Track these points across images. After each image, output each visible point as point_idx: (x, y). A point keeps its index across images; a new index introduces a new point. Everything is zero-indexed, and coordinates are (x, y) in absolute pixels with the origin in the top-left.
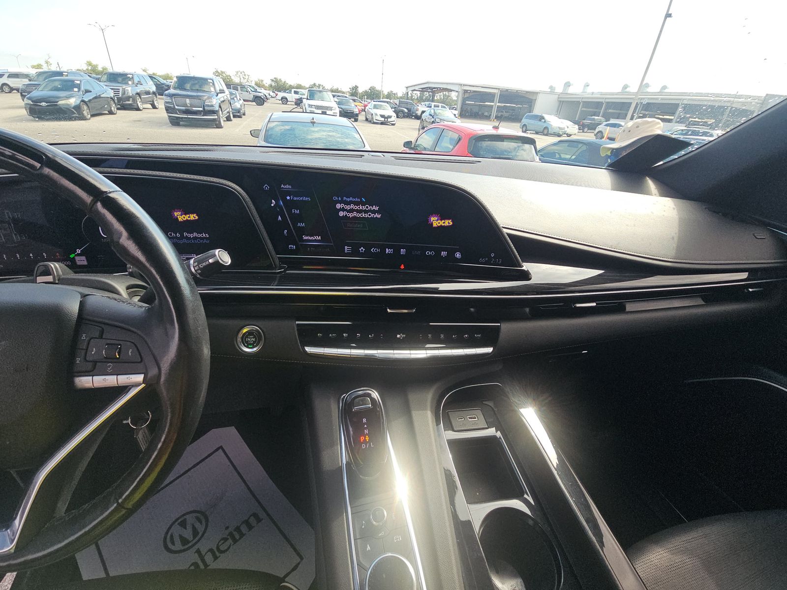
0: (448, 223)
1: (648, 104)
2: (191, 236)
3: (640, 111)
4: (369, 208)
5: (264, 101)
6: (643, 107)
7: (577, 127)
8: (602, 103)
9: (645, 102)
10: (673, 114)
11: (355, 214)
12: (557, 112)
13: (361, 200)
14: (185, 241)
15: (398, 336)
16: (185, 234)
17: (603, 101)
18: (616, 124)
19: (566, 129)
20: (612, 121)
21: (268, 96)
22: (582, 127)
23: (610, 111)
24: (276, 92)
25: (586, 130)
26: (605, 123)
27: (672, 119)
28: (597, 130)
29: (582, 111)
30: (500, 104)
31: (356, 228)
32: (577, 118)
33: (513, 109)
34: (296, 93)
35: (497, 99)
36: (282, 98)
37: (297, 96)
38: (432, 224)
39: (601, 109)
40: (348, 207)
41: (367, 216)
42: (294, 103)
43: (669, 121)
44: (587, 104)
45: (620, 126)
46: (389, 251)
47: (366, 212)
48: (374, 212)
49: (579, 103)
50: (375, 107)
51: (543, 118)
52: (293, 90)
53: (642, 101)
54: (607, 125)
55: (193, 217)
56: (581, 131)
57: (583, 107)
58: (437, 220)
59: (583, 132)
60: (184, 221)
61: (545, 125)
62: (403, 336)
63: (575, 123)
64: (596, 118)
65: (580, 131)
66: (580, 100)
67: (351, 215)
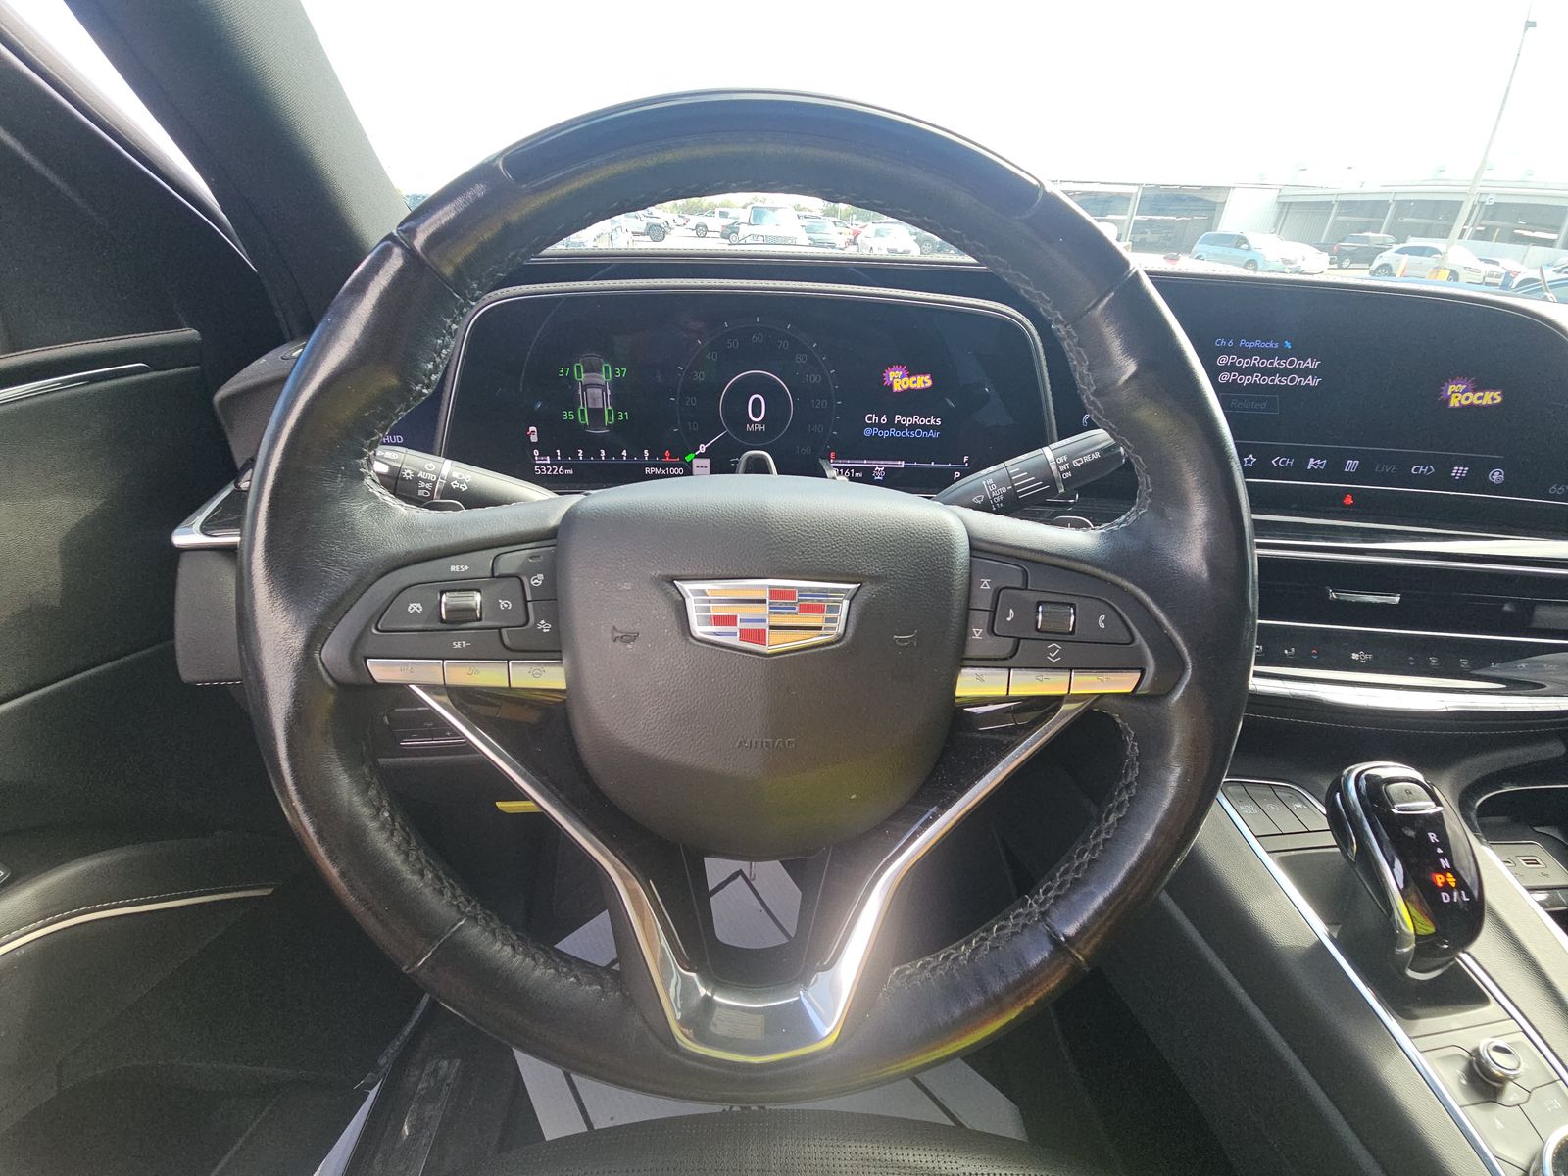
0: (1490, 397)
1: (1496, 204)
2: (908, 421)
3: (1478, 221)
4: (1296, 363)
5: (665, 232)
6: (1485, 213)
7: (1326, 257)
8: (1386, 204)
9: (1490, 200)
10: (1556, 229)
11: (1257, 378)
12: (1275, 226)
13: (1282, 345)
14: (893, 432)
15: (1355, 656)
16: (898, 418)
17: (1390, 198)
18: (1424, 248)
19: (1300, 262)
20: (1413, 242)
21: (671, 224)
22: (1338, 258)
23: (1406, 220)
24: (687, 216)
25: (1345, 264)
26: (1396, 247)
27: (1553, 241)
28: (1377, 263)
29: (1335, 222)
30: (1139, 217)
31: (1250, 409)
32: (1324, 237)
33: (1169, 225)
34: (723, 214)
35: (1133, 205)
36: (697, 226)
37: (727, 222)
38: (1449, 399)
39: (1384, 217)
40: (1244, 363)
41: (1285, 381)
42: (718, 235)
43: (1550, 243)
44: (1349, 206)
45: (1433, 251)
46: (1316, 464)
47: (1284, 372)
48: (1304, 373)
49: (1328, 205)
50: (878, 233)
51: (1245, 241)
52: (717, 211)
53: (1482, 200)
54: (1401, 251)
55: (923, 382)
56: (1335, 266)
57: (1338, 214)
58: (1463, 393)
59: (1340, 267)
60: (905, 391)
61: (1249, 256)
62: (1366, 656)
63: (1322, 248)
64: (1370, 234)
65: (1332, 266)
66: (1333, 199)
67: (1245, 381)
